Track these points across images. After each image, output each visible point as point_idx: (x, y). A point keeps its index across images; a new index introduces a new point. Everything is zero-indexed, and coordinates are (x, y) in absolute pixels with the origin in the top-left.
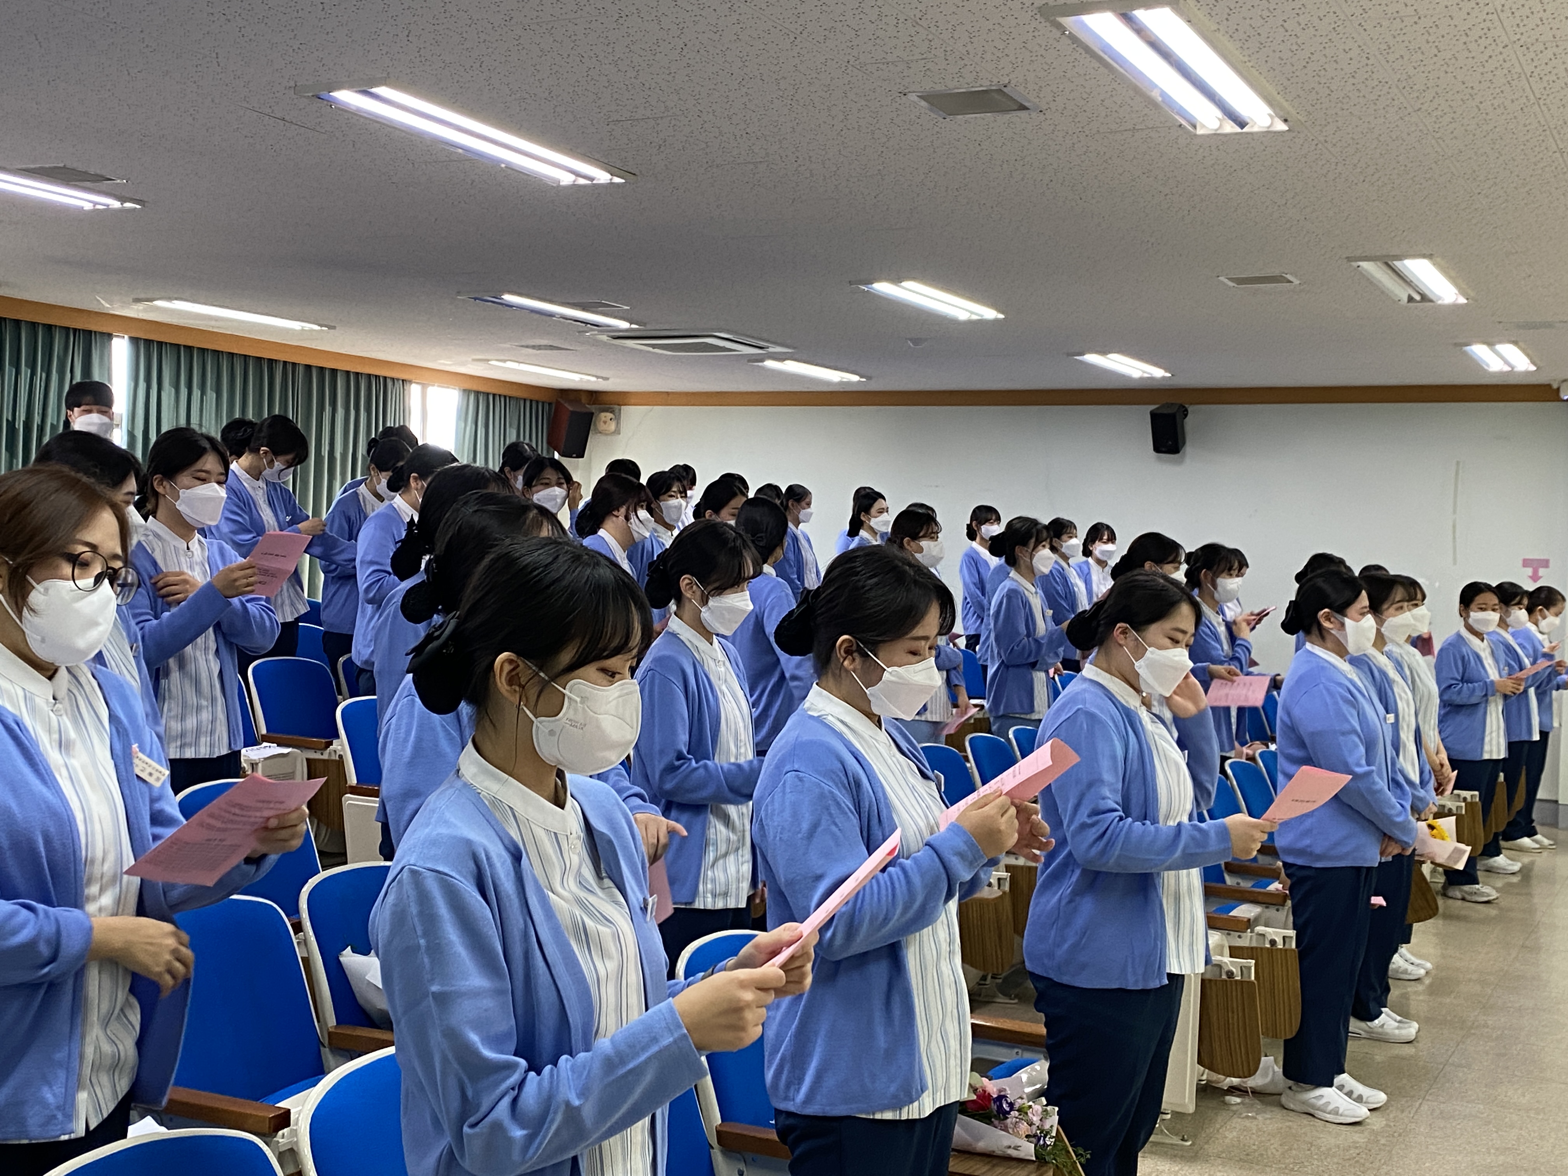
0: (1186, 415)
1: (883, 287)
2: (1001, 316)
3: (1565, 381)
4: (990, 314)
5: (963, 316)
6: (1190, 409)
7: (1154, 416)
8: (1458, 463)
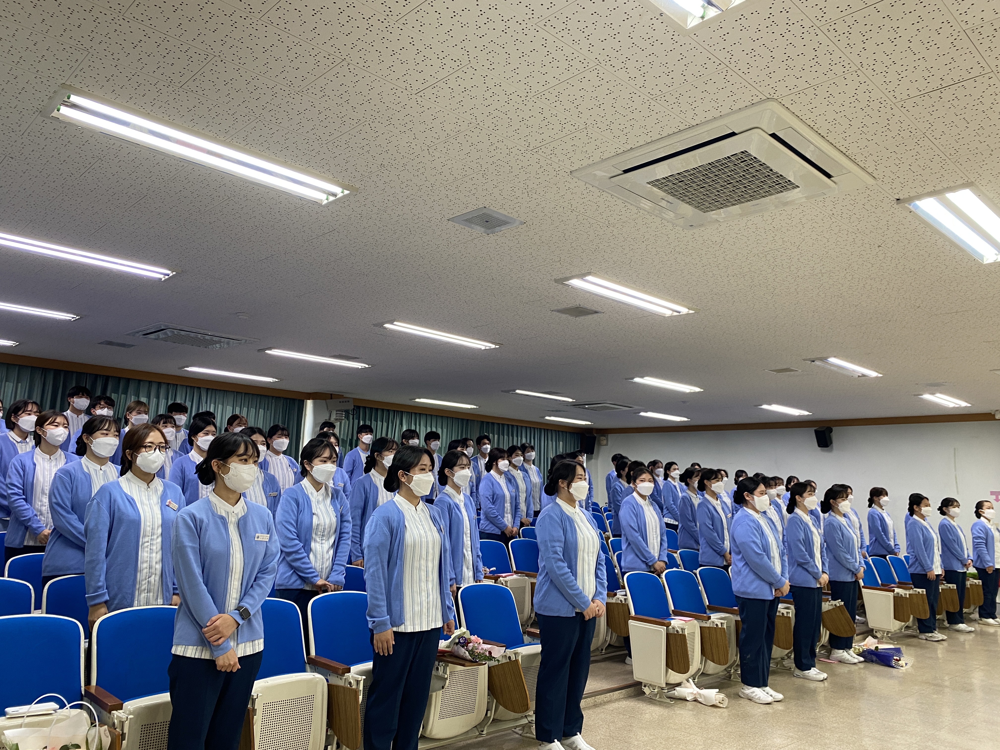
0: (832, 431)
1: (637, 380)
2: (702, 390)
3: (997, 411)
4: (697, 390)
5: (688, 391)
6: (834, 428)
7: (816, 432)
8: (955, 449)
